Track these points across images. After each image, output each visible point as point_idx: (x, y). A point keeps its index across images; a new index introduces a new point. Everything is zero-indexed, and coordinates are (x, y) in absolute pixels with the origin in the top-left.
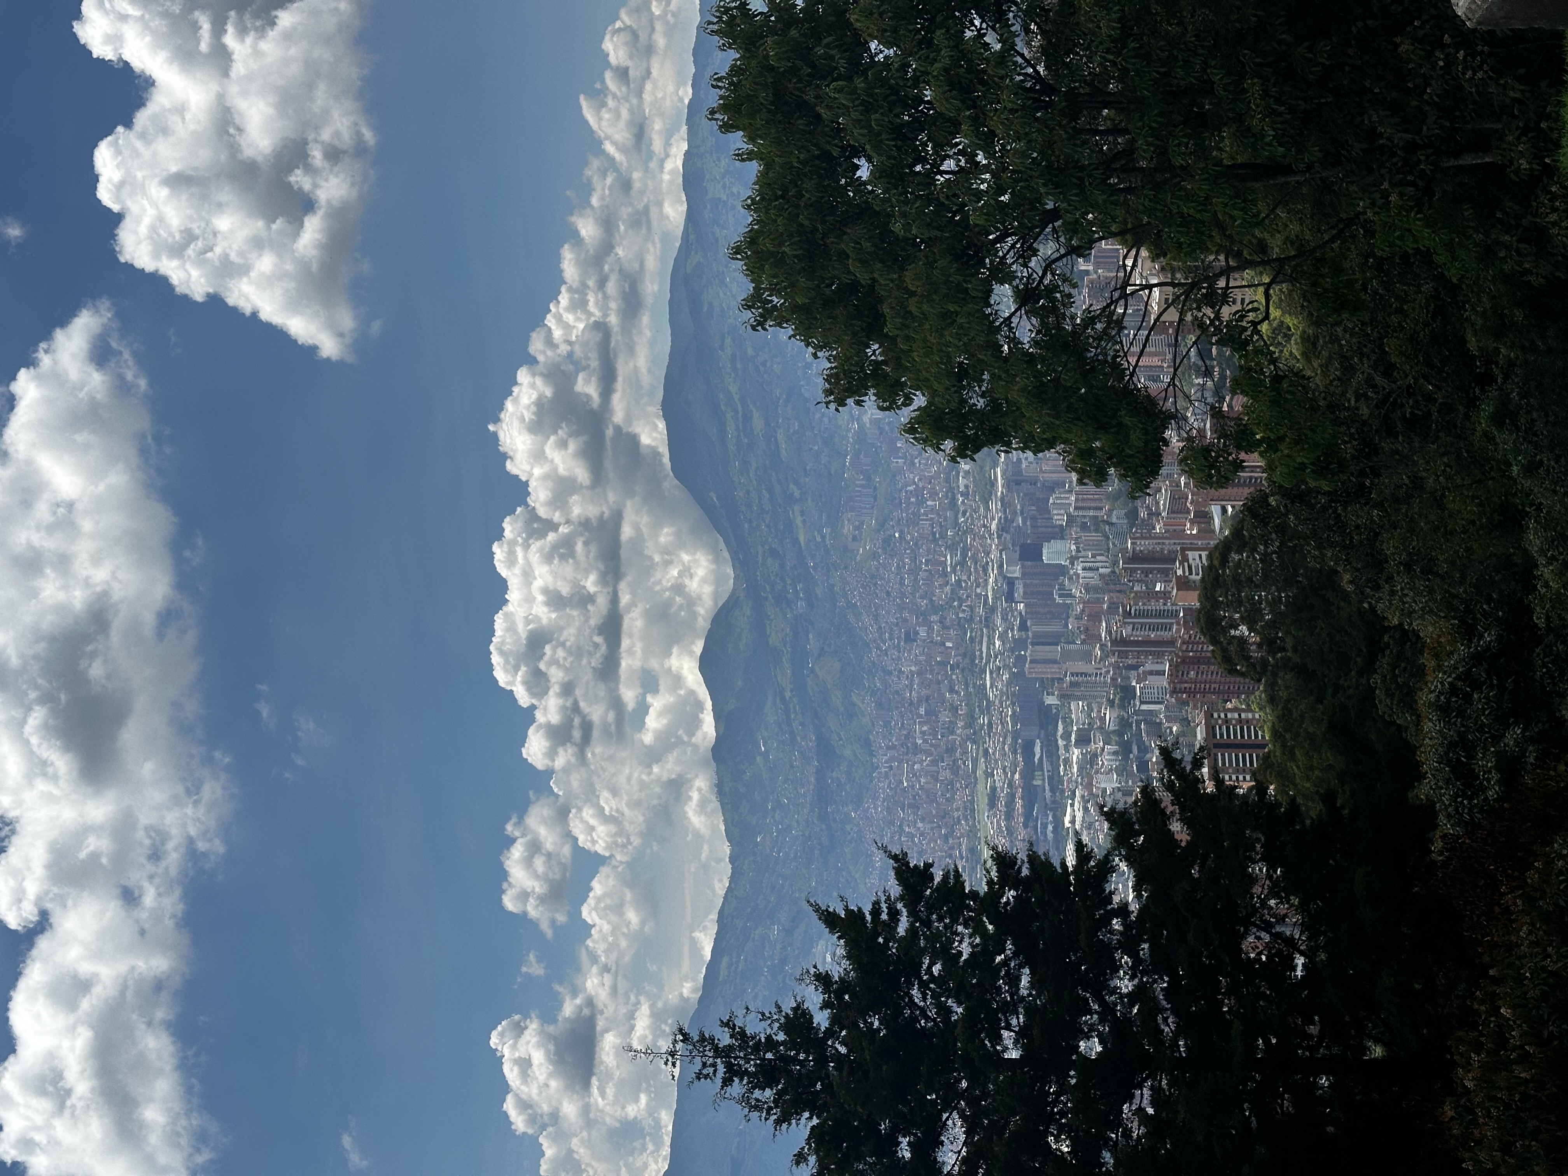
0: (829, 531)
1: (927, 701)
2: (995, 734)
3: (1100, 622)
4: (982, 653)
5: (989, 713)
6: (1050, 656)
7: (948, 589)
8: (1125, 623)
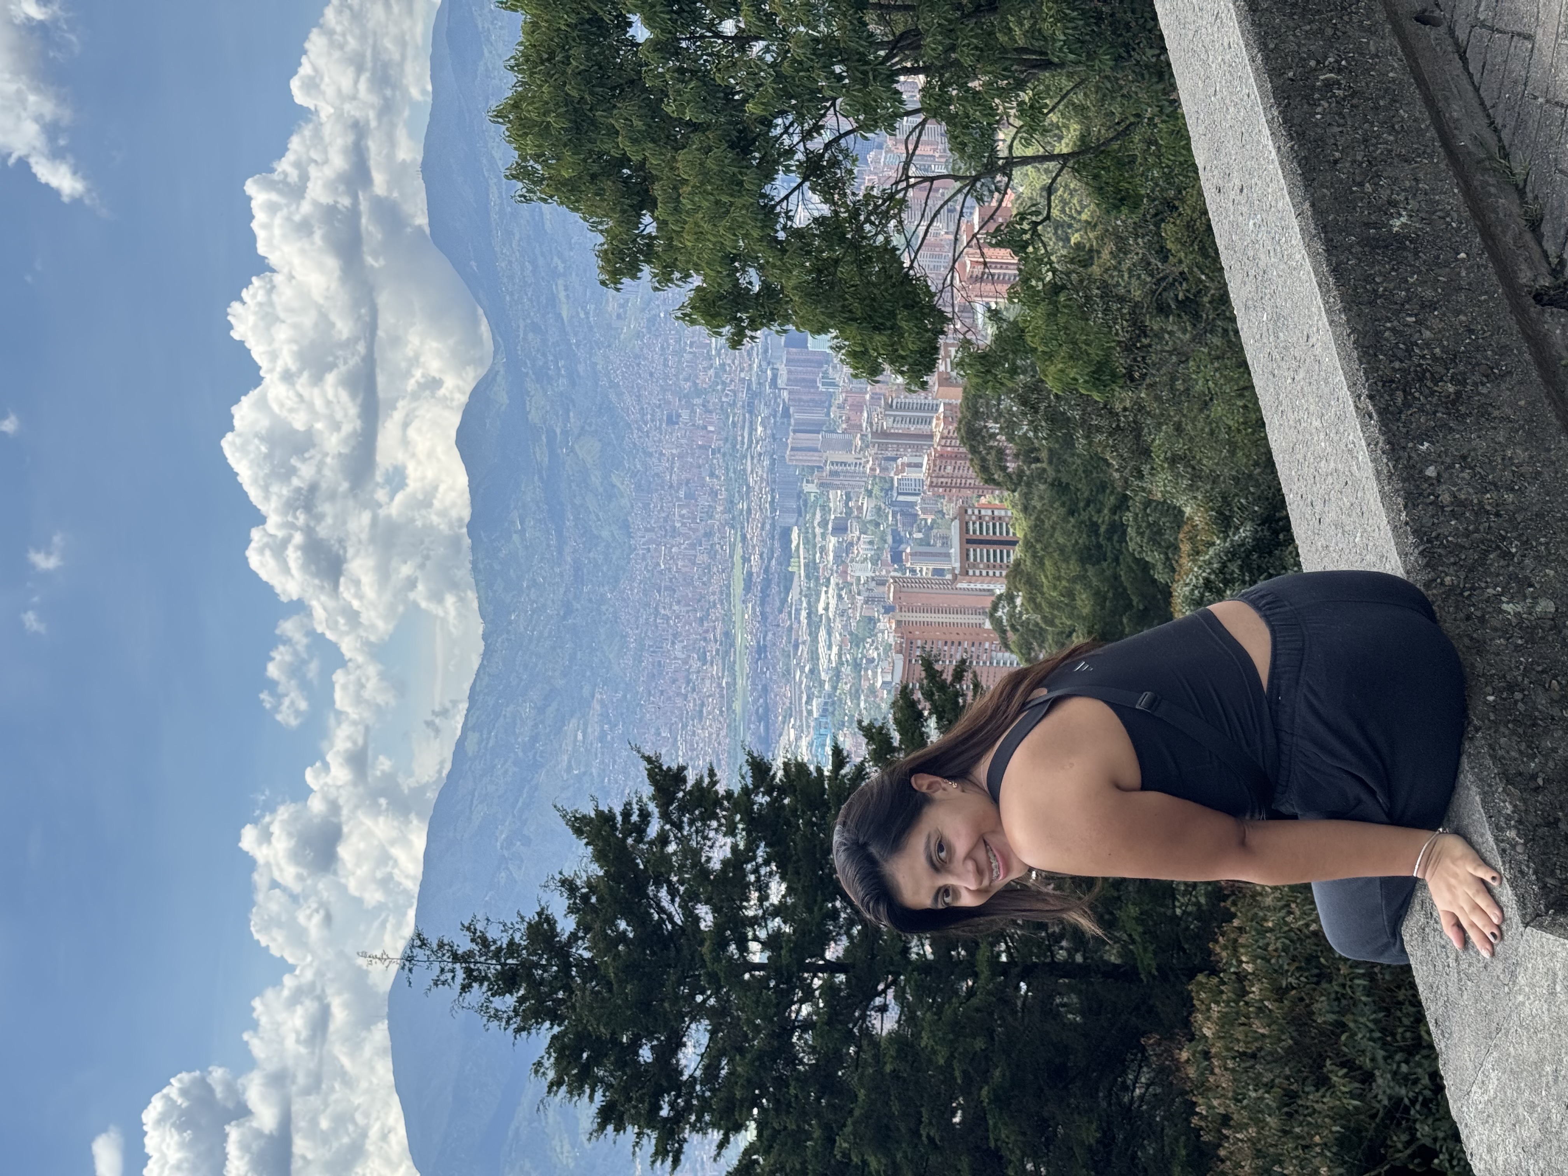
0: (593, 307)
1: (687, 485)
2: (754, 519)
3: (862, 412)
4: (743, 437)
5: (748, 497)
6: (809, 444)
7: (712, 372)
8: (886, 415)
